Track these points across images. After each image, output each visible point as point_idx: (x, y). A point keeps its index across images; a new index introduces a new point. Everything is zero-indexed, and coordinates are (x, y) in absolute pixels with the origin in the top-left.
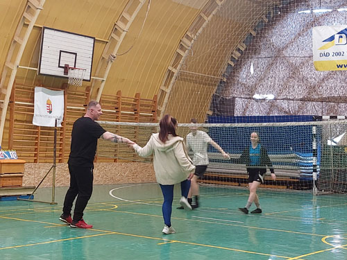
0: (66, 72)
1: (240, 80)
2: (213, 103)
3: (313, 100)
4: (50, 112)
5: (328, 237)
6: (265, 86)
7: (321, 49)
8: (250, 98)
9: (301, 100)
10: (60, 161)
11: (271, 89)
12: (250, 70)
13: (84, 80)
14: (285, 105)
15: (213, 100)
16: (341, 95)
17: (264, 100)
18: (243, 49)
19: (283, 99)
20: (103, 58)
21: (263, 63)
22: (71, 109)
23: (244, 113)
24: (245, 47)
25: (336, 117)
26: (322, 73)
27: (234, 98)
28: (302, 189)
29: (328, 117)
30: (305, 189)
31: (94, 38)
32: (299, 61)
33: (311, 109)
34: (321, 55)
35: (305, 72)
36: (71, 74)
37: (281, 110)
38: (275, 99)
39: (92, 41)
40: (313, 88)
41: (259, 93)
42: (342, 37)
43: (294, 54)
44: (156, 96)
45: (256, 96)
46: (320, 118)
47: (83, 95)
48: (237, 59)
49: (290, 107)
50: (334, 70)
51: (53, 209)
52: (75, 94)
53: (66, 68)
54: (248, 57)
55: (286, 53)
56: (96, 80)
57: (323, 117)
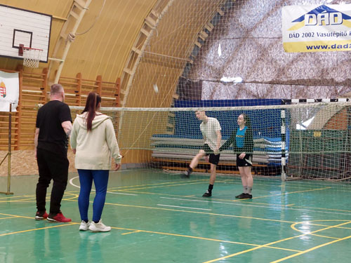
0: (21, 53)
1: (207, 62)
2: (180, 86)
3: (282, 83)
4: (4, 96)
5: (297, 223)
6: (233, 68)
7: (290, 29)
8: (218, 81)
9: (270, 83)
10: (16, 148)
11: (239, 72)
12: (218, 52)
13: (40, 61)
14: (253, 88)
15: (180, 83)
16: (311, 77)
17: (232, 83)
18: (210, 30)
19: (252, 82)
20: (61, 38)
21: (231, 44)
22: (27, 93)
23: (211, 96)
24: (212, 27)
25: (305, 101)
26: (291, 55)
27: (201, 81)
28: (270, 175)
29: (297, 100)
30: (274, 175)
31: (51, 16)
32: (268, 42)
33: (280, 92)
34: (291, 36)
35: (274, 53)
36: (26, 55)
37: (249, 93)
38: (244, 82)
39: (49, 19)
40: (282, 71)
41: (226, 76)
42: (311, 17)
43: (263, 35)
44: (119, 79)
45: (224, 79)
46: (289, 102)
47: (40, 78)
48: (204, 39)
49: (258, 90)
50: (304, 52)
51: (9, 199)
52: (31, 77)
53: (21, 49)
54: (215, 38)
55: (255, 34)
56: (54, 61)
57: (293, 101)
